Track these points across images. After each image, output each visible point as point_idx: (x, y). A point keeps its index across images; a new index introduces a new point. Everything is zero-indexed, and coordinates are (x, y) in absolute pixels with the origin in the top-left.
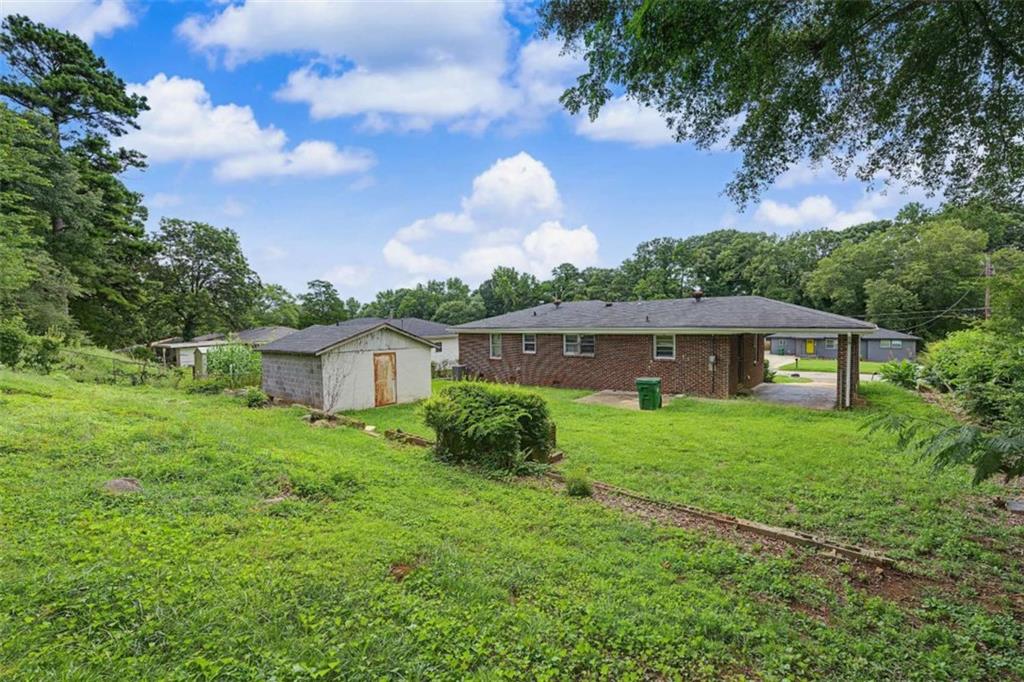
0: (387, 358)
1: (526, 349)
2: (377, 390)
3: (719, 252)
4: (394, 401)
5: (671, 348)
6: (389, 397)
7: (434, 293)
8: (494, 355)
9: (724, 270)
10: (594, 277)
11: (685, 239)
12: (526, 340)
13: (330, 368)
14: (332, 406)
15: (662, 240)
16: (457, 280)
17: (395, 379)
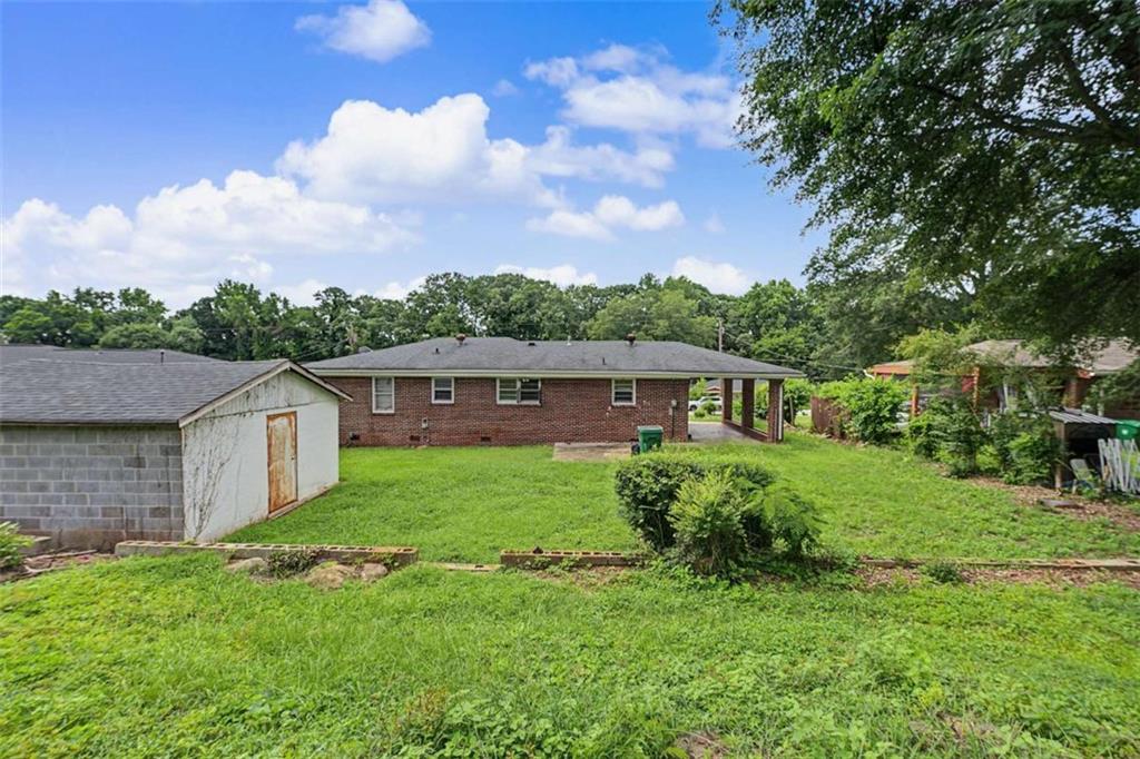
0: (285, 421)
1: (436, 398)
2: (270, 482)
3: (511, 295)
4: (293, 498)
5: (631, 393)
6: (288, 493)
7: (89, 309)
8: (377, 407)
9: (515, 313)
10: (375, 307)
11: (476, 277)
12: (436, 386)
13: (197, 449)
14: (200, 528)
15: (452, 275)
16: (139, 292)
17: (295, 458)
